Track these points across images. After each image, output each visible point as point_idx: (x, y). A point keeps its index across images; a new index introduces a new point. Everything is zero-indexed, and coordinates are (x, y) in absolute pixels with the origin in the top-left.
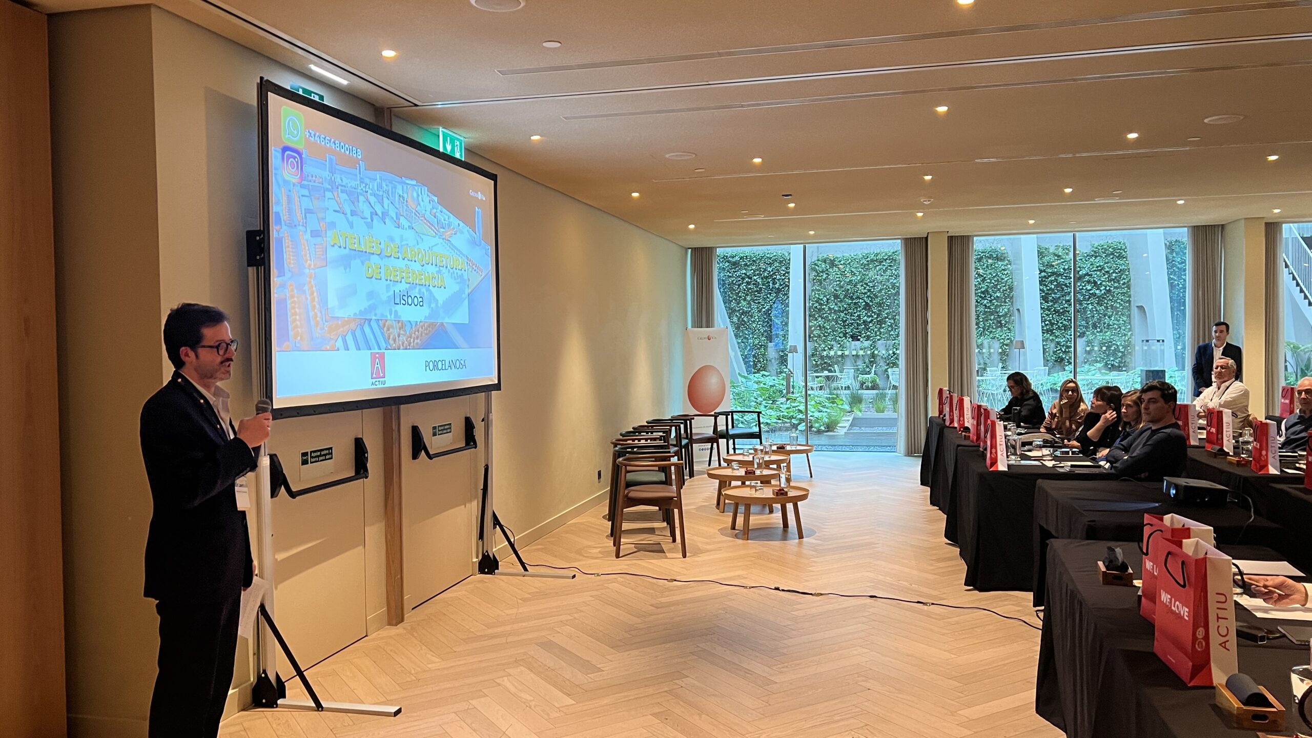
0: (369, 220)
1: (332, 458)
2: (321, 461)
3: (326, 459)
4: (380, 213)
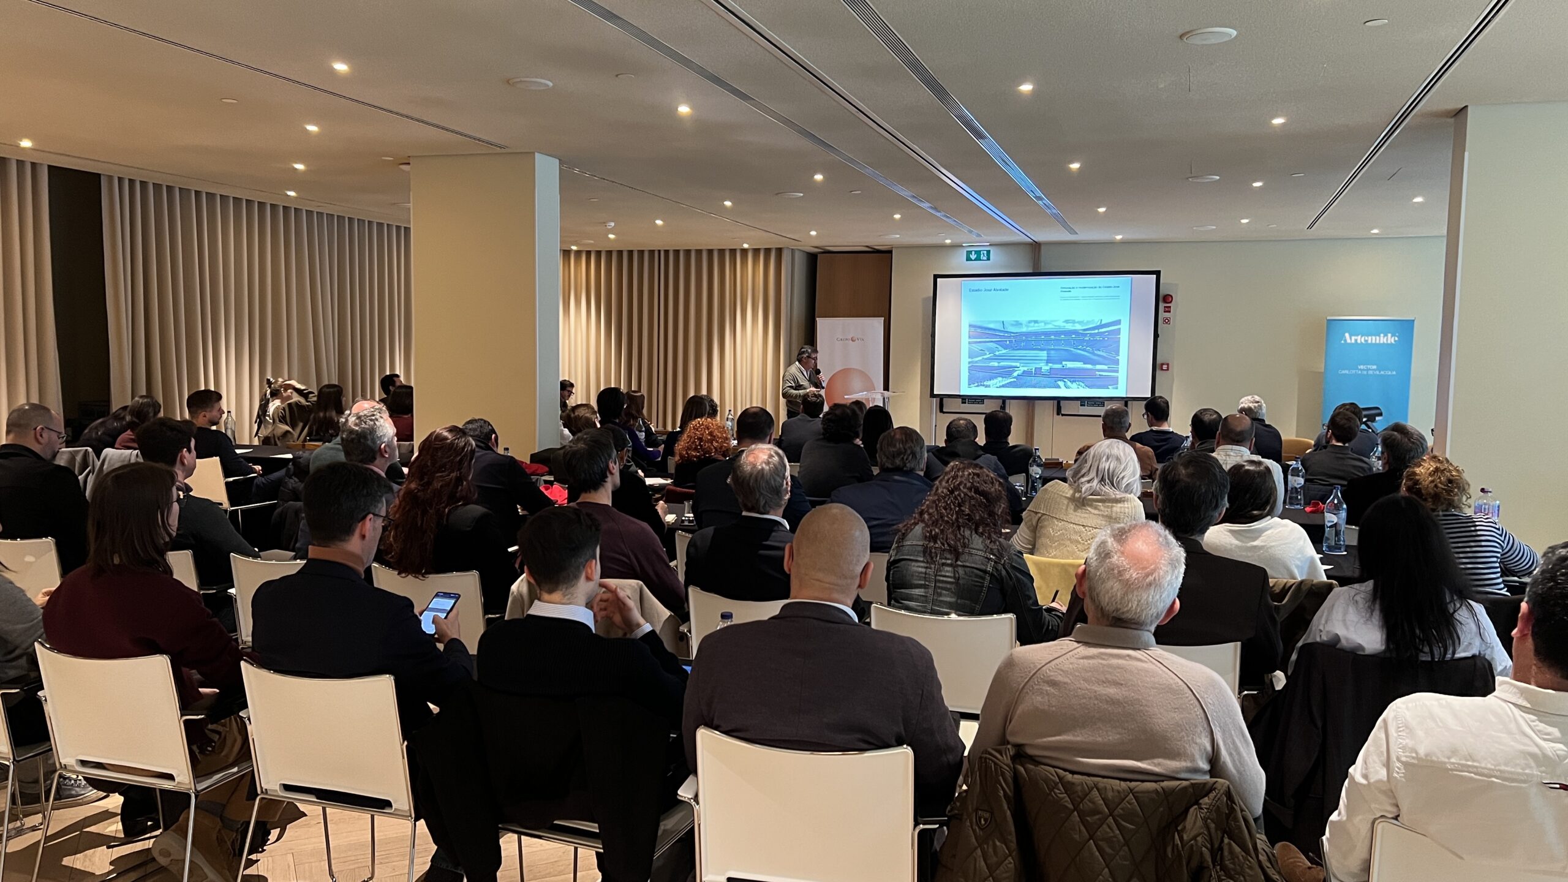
1: (984, 404)
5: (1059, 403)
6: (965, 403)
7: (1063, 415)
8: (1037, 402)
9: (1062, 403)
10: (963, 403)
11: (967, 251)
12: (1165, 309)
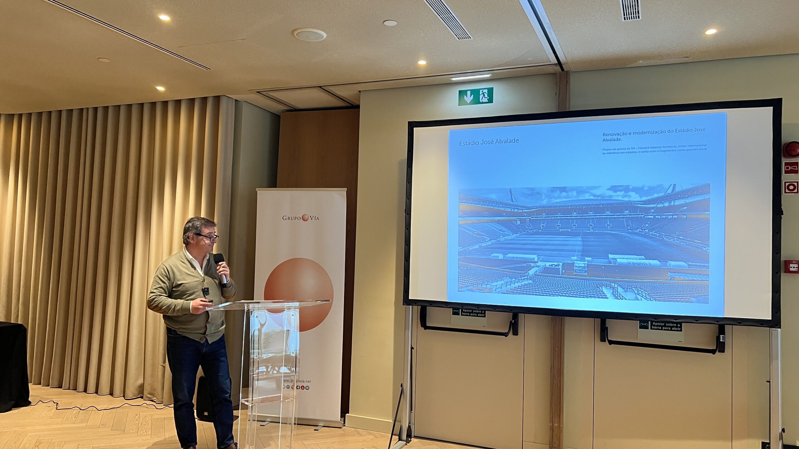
1: (485, 317)
2: (472, 316)
3: (477, 316)
5: (603, 323)
6: (458, 314)
7: (611, 342)
8: (567, 318)
9: (610, 323)
10: (454, 313)
11: (460, 92)
12: (788, 168)
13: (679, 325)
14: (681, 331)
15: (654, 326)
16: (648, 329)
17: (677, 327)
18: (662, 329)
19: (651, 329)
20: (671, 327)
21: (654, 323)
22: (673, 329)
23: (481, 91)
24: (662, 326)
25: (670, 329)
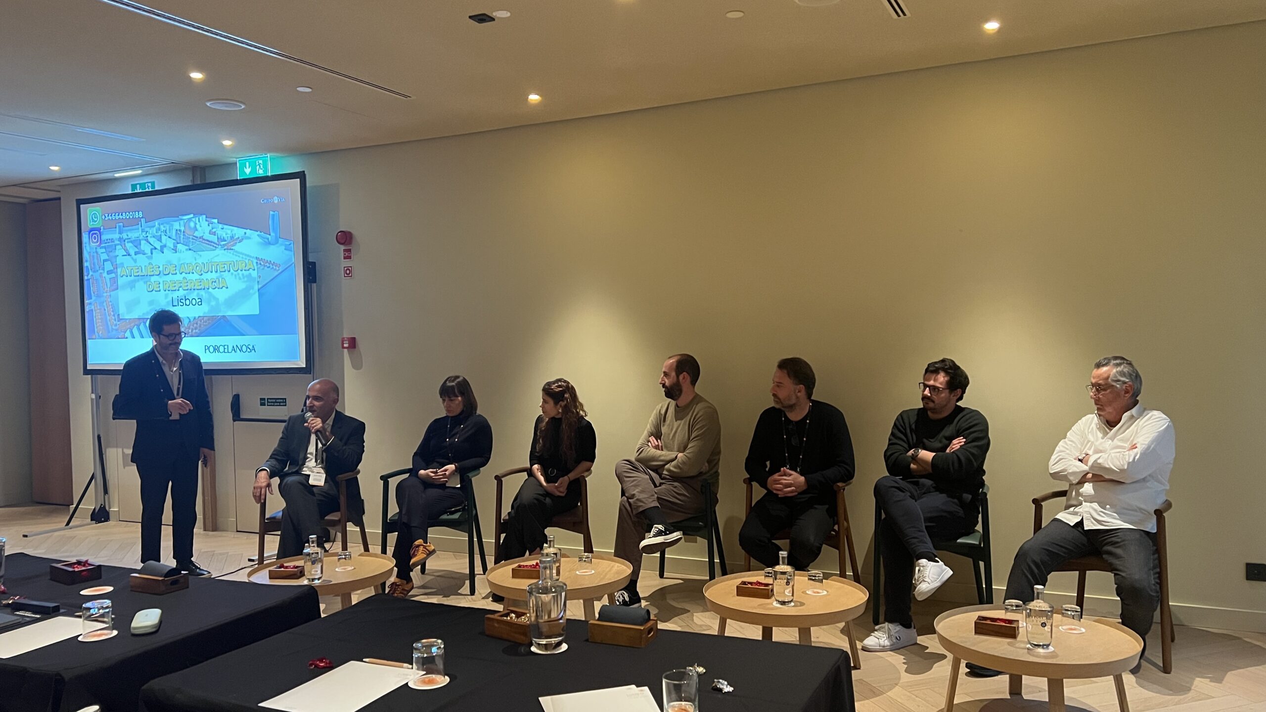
0: (150, 254)
4: (159, 248)
11: (132, 185)
12: (345, 254)
13: (284, 401)
14: (286, 405)
15: (269, 402)
16: (265, 405)
17: (283, 402)
18: (274, 405)
19: (268, 405)
20: (280, 402)
21: (269, 400)
22: (281, 404)
23: (146, 184)
24: (274, 402)
25: (279, 404)
